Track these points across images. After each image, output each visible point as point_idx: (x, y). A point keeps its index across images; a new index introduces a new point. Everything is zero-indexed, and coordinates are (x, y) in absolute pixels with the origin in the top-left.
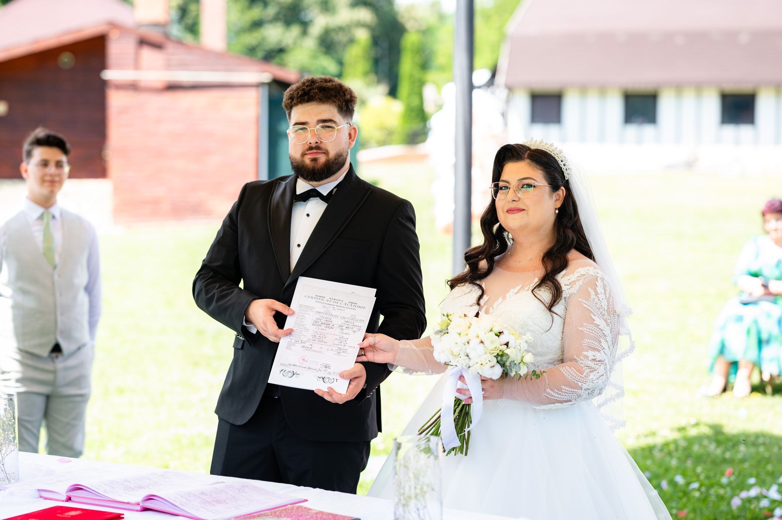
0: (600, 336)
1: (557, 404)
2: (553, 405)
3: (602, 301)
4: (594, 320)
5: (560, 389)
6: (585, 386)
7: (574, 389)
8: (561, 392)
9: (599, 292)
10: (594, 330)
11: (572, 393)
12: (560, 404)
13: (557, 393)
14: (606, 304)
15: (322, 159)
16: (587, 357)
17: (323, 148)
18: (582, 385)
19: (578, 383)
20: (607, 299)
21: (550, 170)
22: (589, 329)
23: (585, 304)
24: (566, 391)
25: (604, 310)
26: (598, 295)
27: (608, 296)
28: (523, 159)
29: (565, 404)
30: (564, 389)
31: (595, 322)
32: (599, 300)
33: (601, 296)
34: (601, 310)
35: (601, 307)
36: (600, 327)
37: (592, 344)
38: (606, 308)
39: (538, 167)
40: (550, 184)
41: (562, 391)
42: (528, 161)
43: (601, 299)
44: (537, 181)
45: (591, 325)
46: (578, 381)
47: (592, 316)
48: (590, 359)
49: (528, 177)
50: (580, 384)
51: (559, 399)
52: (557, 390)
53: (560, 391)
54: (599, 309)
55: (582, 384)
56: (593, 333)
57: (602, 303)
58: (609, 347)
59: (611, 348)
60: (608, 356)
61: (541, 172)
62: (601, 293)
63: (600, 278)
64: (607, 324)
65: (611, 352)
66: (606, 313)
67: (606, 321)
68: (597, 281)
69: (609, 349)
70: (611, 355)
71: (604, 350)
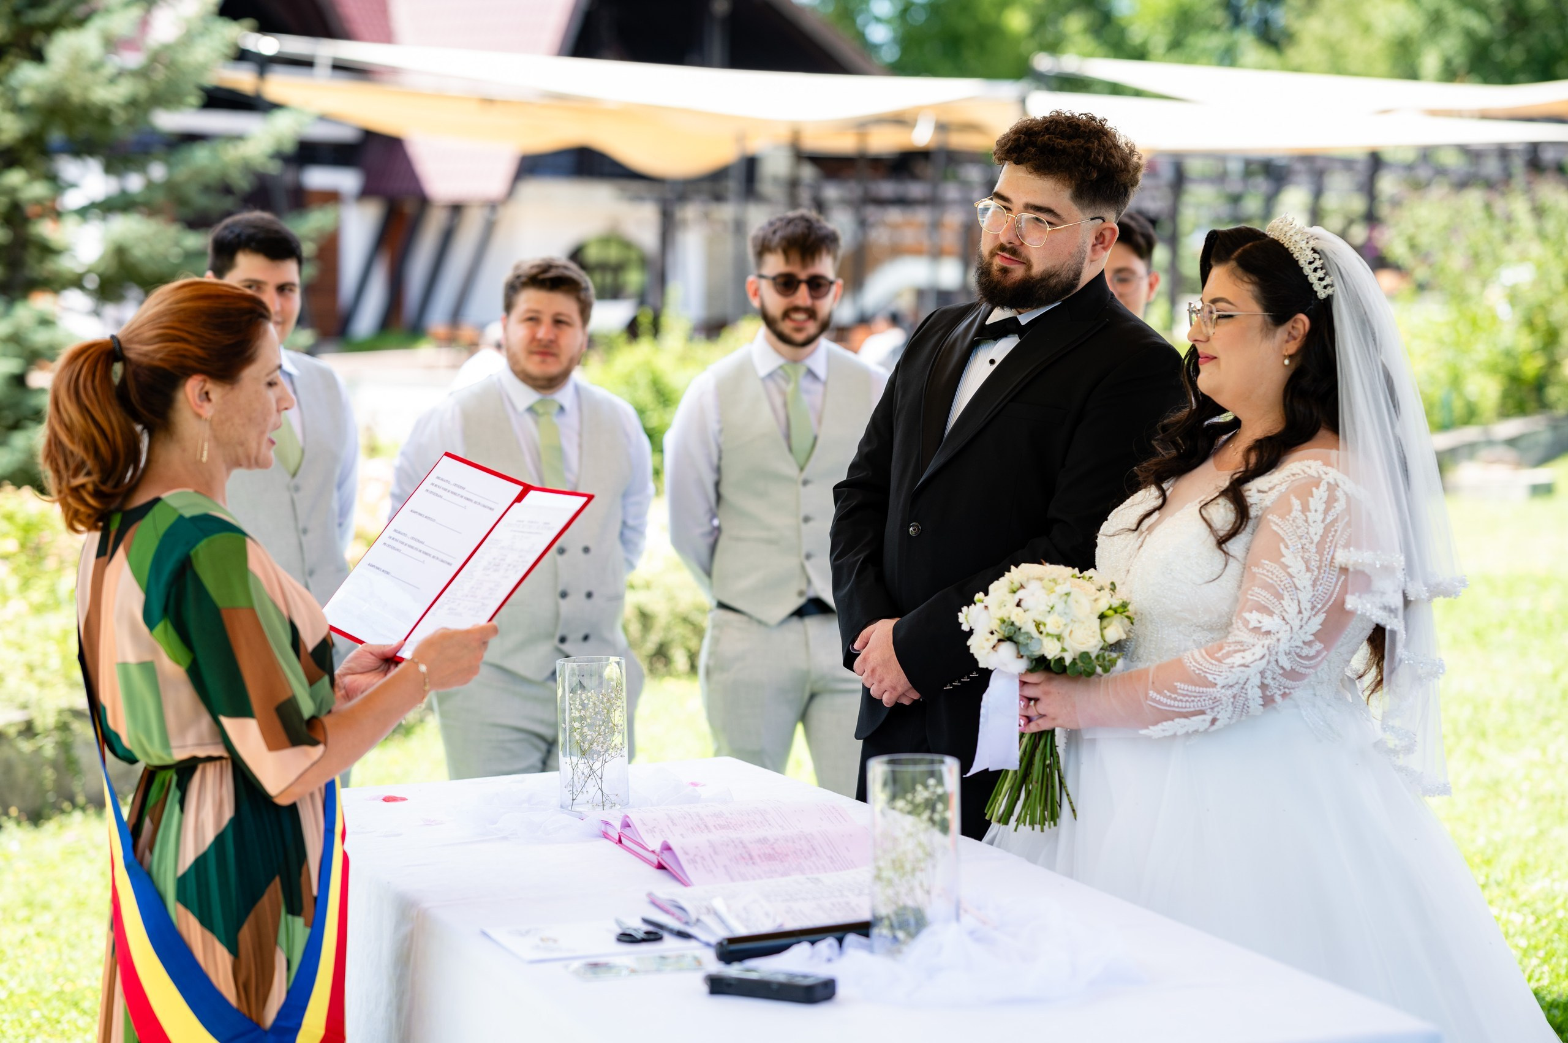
0: (1284, 585)
1: (1177, 720)
2: (1170, 722)
3: (1311, 524)
4: (1283, 556)
5: (1174, 690)
6: (1220, 681)
7: (1200, 686)
8: (1176, 696)
9: (1312, 507)
10: (1277, 573)
11: (1198, 695)
12: (1183, 721)
13: (1170, 697)
14: (1321, 532)
15: (1018, 272)
16: (1246, 622)
17: (1023, 255)
18: (1215, 679)
19: (1208, 675)
20: (1326, 523)
22: (1268, 571)
23: (1277, 524)
24: (1185, 692)
25: (1312, 543)
26: (1308, 514)
27: (1329, 519)
28: (1227, 260)
29: (1194, 718)
30: (1180, 689)
31: (1283, 560)
32: (1306, 521)
33: (1315, 516)
34: (1303, 541)
35: (1306, 535)
36: (1290, 570)
37: (1264, 599)
38: (1316, 539)
41: (1177, 693)
43: (1310, 520)
44: (1235, 306)
45: (1272, 564)
46: (1206, 672)
47: (1282, 546)
48: (1251, 626)
50: (1210, 677)
51: (1177, 710)
52: (1168, 691)
53: (1174, 693)
54: (1300, 538)
55: (1215, 676)
56: (1272, 579)
57: (1310, 529)
58: (1300, 612)
59: (1306, 614)
60: (1291, 628)
61: (1250, 287)
62: (1316, 511)
63: (1328, 483)
64: (1308, 569)
65: (1304, 622)
66: (1313, 549)
67: (1307, 562)
68: (1317, 487)
69: (1300, 616)
70: (1301, 627)
71: (1284, 614)
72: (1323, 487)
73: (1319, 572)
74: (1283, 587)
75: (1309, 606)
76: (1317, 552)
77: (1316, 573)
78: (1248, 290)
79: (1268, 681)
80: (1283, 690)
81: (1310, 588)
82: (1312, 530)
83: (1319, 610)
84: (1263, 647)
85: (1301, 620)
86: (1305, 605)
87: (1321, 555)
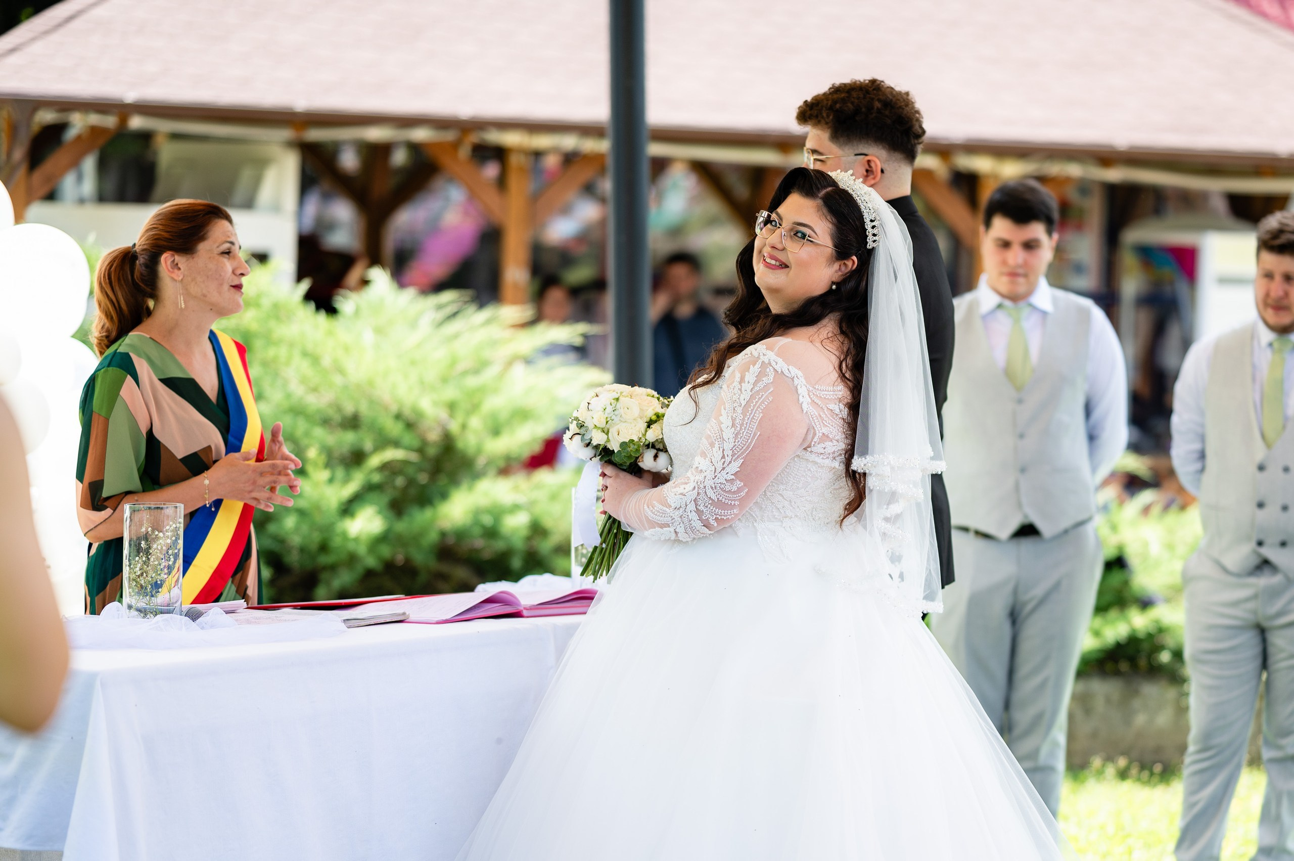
0: (717, 436)
1: (657, 529)
2: (654, 530)
3: (743, 392)
4: (721, 415)
5: (653, 506)
8: (654, 511)
10: (715, 428)
11: (663, 512)
12: (660, 530)
14: (748, 398)
16: (694, 463)
18: (670, 502)
20: (754, 391)
21: (843, 228)
23: (725, 391)
25: (740, 406)
26: (743, 384)
28: (813, 196)
29: (665, 529)
30: (656, 506)
31: (721, 418)
34: (735, 404)
35: (738, 400)
39: (829, 217)
40: (835, 246)
41: (655, 509)
42: (819, 202)
43: (743, 389)
44: (817, 235)
47: (721, 407)
49: (808, 223)
51: (656, 521)
53: (653, 509)
54: (734, 402)
56: (711, 432)
57: (742, 395)
58: (723, 457)
59: (728, 459)
60: (715, 468)
61: (830, 226)
62: (749, 382)
63: (763, 362)
64: (733, 425)
65: (726, 465)
66: (739, 410)
67: (733, 420)
68: (754, 365)
69: (724, 460)
70: (724, 469)
71: (712, 458)
72: (758, 365)
73: (741, 429)
74: (715, 438)
75: (730, 453)
76: (742, 413)
77: (738, 429)
78: (828, 228)
79: (701, 508)
80: (715, 516)
81: (732, 440)
82: (742, 398)
83: (738, 457)
84: (694, 481)
85: (723, 464)
86: (728, 452)
87: (745, 416)
